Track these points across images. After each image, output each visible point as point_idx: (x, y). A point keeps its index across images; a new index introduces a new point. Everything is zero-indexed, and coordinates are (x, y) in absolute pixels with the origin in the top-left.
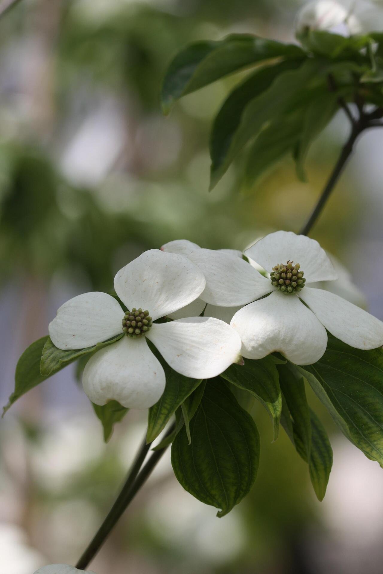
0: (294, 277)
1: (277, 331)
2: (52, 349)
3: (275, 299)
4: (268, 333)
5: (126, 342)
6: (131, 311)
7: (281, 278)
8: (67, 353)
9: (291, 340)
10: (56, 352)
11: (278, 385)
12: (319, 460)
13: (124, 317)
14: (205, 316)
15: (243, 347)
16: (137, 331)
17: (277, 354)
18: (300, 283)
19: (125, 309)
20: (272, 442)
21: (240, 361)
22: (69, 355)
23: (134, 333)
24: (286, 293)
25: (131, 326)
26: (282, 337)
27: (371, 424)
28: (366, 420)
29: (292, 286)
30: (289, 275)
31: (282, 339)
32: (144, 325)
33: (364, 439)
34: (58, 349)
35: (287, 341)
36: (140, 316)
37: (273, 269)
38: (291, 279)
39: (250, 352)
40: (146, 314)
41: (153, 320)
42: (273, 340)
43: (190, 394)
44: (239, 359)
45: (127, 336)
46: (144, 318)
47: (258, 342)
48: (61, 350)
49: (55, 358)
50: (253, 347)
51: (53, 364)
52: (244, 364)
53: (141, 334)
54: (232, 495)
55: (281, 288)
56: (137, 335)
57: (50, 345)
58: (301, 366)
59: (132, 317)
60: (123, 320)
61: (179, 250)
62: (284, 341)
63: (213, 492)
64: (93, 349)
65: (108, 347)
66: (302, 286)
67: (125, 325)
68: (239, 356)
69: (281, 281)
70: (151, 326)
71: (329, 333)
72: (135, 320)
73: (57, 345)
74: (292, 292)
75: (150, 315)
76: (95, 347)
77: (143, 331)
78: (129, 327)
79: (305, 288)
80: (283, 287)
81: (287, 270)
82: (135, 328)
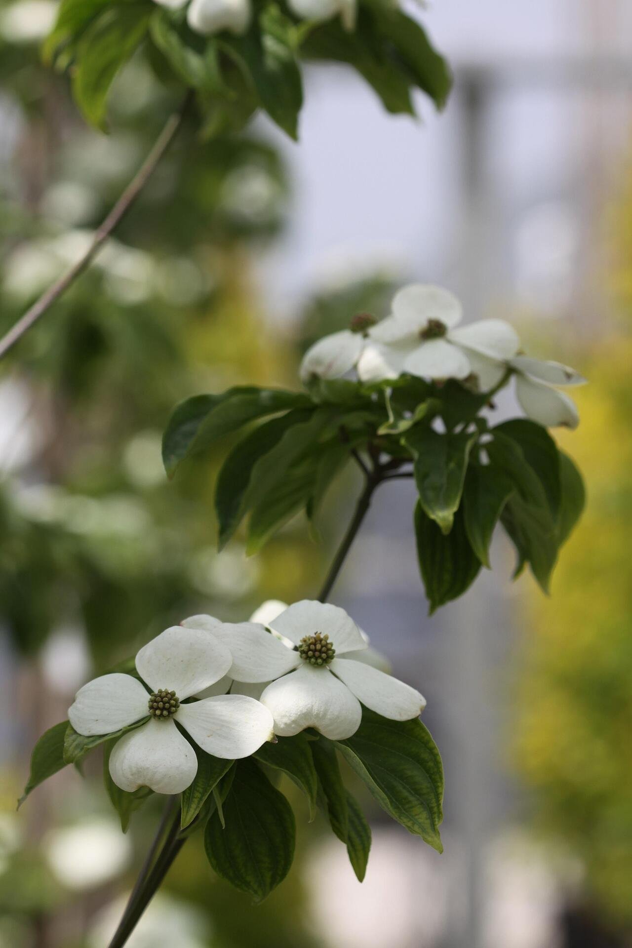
0: (324, 649)
1: (310, 706)
2: (74, 736)
3: (305, 672)
4: (301, 709)
5: (152, 725)
6: (156, 692)
7: (310, 650)
8: (91, 739)
9: (325, 714)
10: (79, 739)
11: (312, 762)
12: (357, 841)
13: (150, 699)
14: (232, 694)
15: (275, 726)
16: (165, 713)
17: (311, 731)
18: (330, 654)
19: (149, 691)
20: (309, 822)
21: (273, 738)
22: (93, 741)
23: (161, 715)
24: (316, 665)
25: (158, 708)
26: (315, 712)
27: (411, 798)
28: (405, 793)
29: (322, 658)
30: (318, 647)
31: (315, 714)
32: (171, 706)
33: (404, 814)
34: (80, 735)
35: (320, 716)
36: (167, 697)
37: (301, 641)
38: (320, 651)
39: (282, 729)
40: (173, 694)
41: (180, 700)
42: (306, 715)
43: (223, 776)
44: (272, 737)
45: (154, 718)
46: (170, 699)
47: (291, 718)
48: (84, 736)
49: (79, 745)
50: (286, 724)
51: (76, 752)
52: (277, 742)
53: (168, 715)
54: (268, 880)
55: (310, 661)
56: (164, 716)
57: (72, 732)
58: (338, 741)
59: (159, 699)
60: (149, 702)
61: (200, 625)
62: (317, 715)
63: (248, 879)
64: (119, 734)
65: (136, 730)
66: (332, 657)
67: (151, 707)
68: (272, 733)
69: (310, 653)
70: (178, 707)
71: (363, 706)
72: (162, 701)
73: (79, 731)
74: (322, 664)
75: (177, 695)
76: (121, 732)
77: (170, 713)
78: (156, 709)
79: (335, 660)
80: (313, 660)
81: (316, 641)
82: (162, 709)
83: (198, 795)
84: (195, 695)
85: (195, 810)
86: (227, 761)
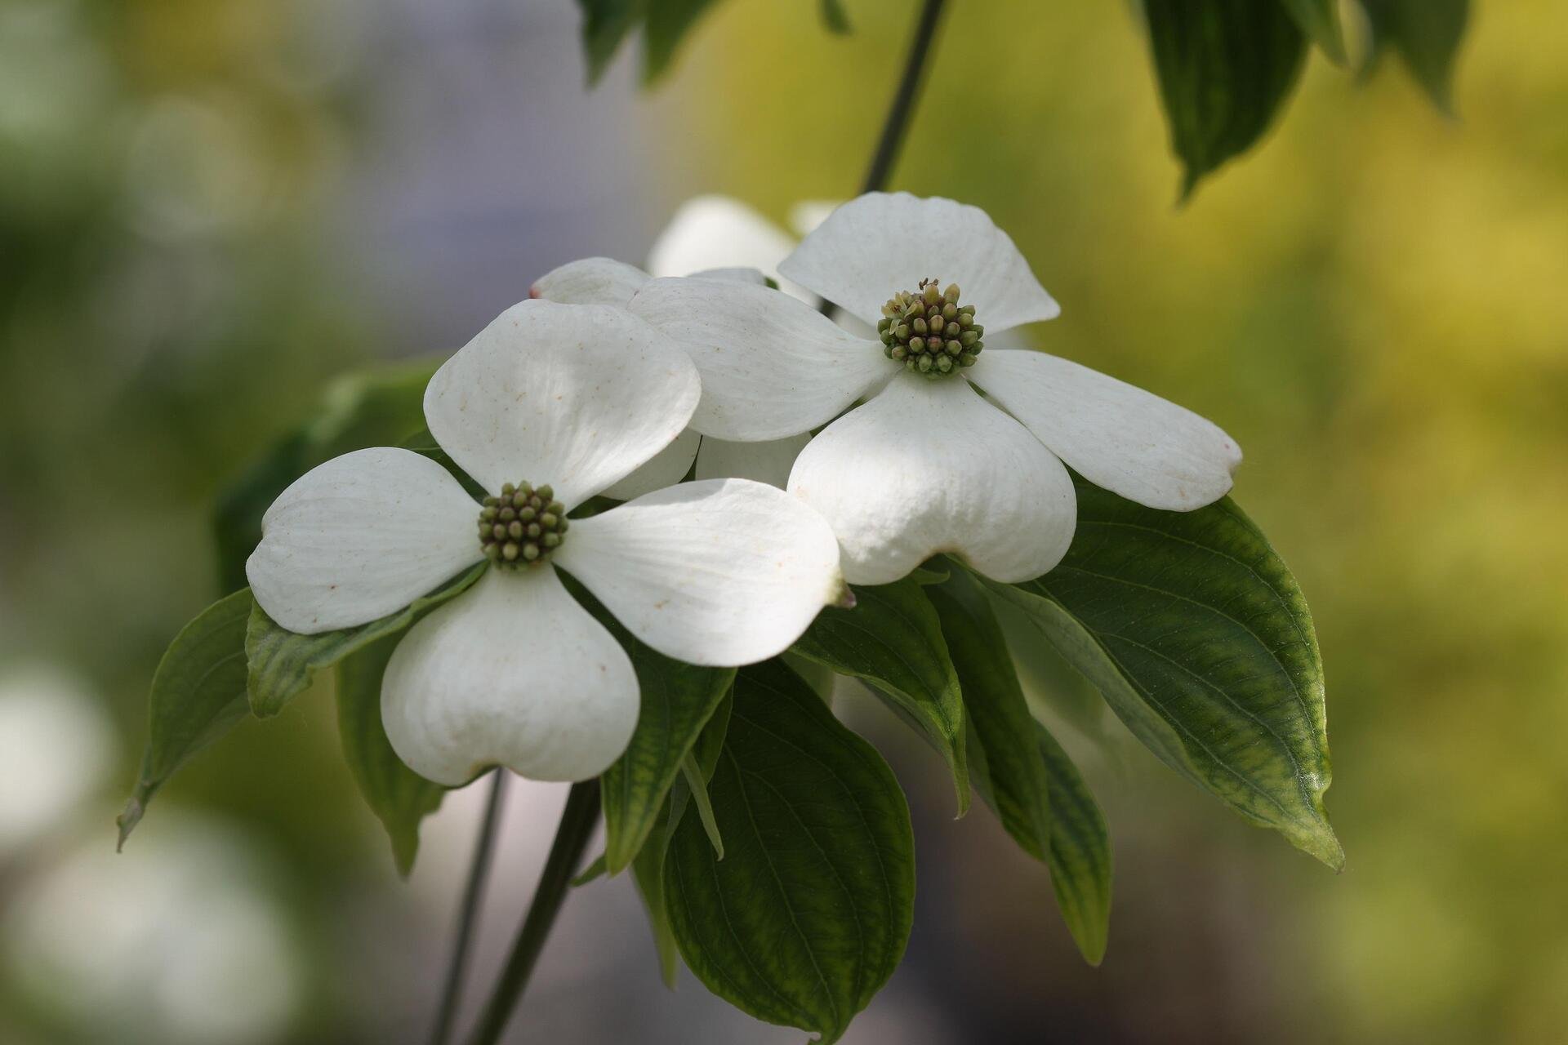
0: (952, 327)
1: (936, 493)
2: (273, 637)
4: (912, 504)
5: (495, 589)
6: (496, 492)
7: (913, 333)
8: (322, 642)
9: (980, 514)
10: (289, 645)
11: (944, 650)
12: (1071, 848)
13: (482, 514)
14: (699, 479)
15: (845, 558)
16: (530, 550)
17: (938, 562)
18: (972, 341)
19: (475, 490)
20: (957, 818)
21: (843, 595)
22: (328, 649)
23: (520, 557)
24: (934, 376)
25: (507, 539)
26: (953, 509)
27: (1235, 723)
28: (1218, 711)
29: (949, 354)
30: (937, 322)
31: (953, 513)
32: (546, 529)
33: (1222, 768)
34: (289, 633)
35: (969, 518)
36: (529, 505)
37: (884, 310)
38: (943, 334)
39: (864, 566)
40: (546, 496)
41: (567, 510)
42: (929, 520)
43: (710, 715)
44: (838, 590)
45: (500, 567)
46: (541, 510)
47: (886, 531)
48: (300, 635)
49: (291, 661)
50: (872, 551)
51: (285, 683)
52: (854, 604)
53: (540, 557)
54: (846, 985)
55: (917, 363)
56: (526, 561)
57: (263, 625)
58: (1021, 585)
59: (507, 512)
60: (480, 523)
61: (587, 291)
62: (960, 519)
63: (790, 986)
64: (402, 622)
65: (448, 605)
66: (975, 349)
67: (488, 539)
68: (838, 580)
69: (916, 343)
70: (564, 529)
71: (1077, 479)
72: (517, 518)
73: (285, 622)
74: (950, 372)
75: (558, 498)
76: (408, 615)
77: (544, 549)
78: (502, 543)
79: (985, 355)
80: (925, 361)
81: (928, 307)
82: (521, 542)
83: (644, 775)
84: (606, 491)
85: (643, 818)
86: (715, 673)
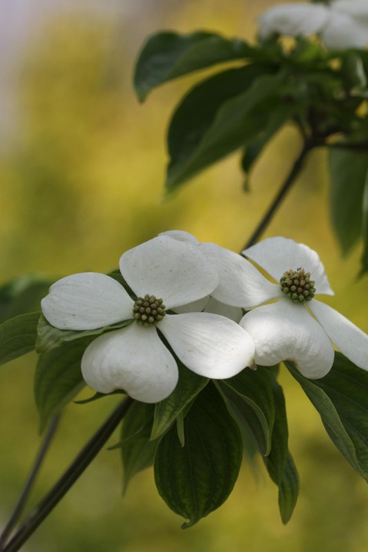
0: (306, 286)
1: (293, 339)
2: (47, 328)
3: (285, 305)
4: (284, 340)
6: (141, 297)
7: (293, 284)
8: (66, 333)
9: (306, 350)
10: (53, 330)
12: (286, 482)
13: (134, 303)
15: (256, 353)
16: (151, 319)
18: (311, 293)
19: (131, 294)
21: (253, 366)
22: (68, 335)
23: (147, 321)
24: (296, 301)
25: (145, 313)
29: (304, 295)
30: (302, 283)
32: (159, 313)
34: (54, 327)
35: (302, 351)
36: (154, 303)
37: (284, 274)
38: (303, 287)
39: (261, 358)
40: (160, 302)
41: (165, 310)
42: (289, 347)
44: (252, 363)
45: (138, 323)
46: (158, 306)
48: (58, 329)
49: (53, 336)
50: (266, 353)
51: (50, 343)
52: (255, 370)
53: (153, 323)
54: (202, 507)
55: (292, 295)
56: (149, 322)
57: (44, 322)
59: (146, 304)
60: (134, 306)
62: (299, 351)
63: (184, 501)
64: (99, 332)
66: (311, 296)
67: (135, 312)
68: (252, 360)
69: (293, 288)
70: (164, 315)
72: (149, 307)
73: (52, 323)
74: (302, 301)
75: (164, 303)
76: (101, 330)
77: (156, 320)
78: (142, 314)
79: (313, 300)
80: (295, 295)
81: (300, 277)
82: (149, 315)
83: (169, 408)
85: (167, 422)
86: (201, 379)
